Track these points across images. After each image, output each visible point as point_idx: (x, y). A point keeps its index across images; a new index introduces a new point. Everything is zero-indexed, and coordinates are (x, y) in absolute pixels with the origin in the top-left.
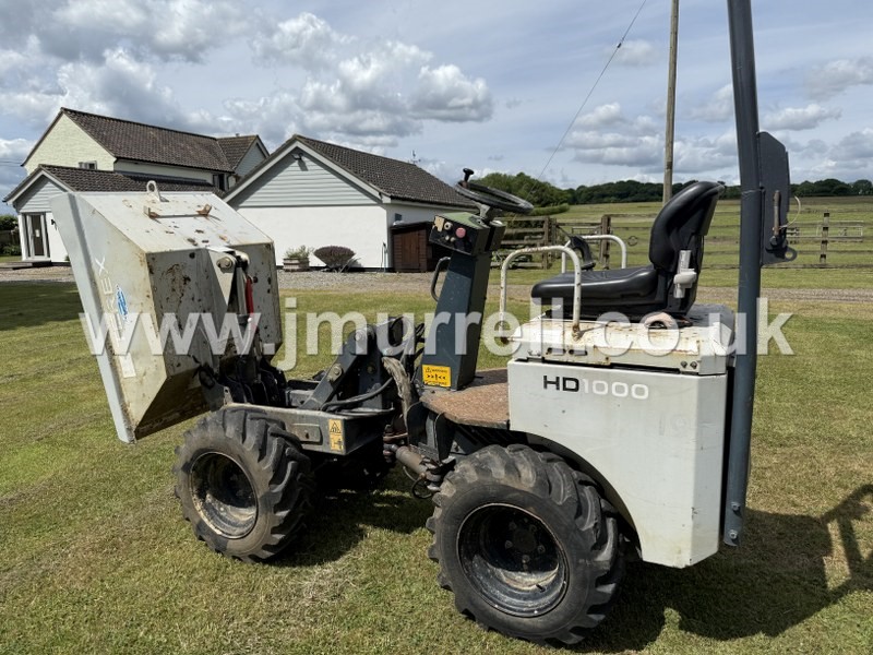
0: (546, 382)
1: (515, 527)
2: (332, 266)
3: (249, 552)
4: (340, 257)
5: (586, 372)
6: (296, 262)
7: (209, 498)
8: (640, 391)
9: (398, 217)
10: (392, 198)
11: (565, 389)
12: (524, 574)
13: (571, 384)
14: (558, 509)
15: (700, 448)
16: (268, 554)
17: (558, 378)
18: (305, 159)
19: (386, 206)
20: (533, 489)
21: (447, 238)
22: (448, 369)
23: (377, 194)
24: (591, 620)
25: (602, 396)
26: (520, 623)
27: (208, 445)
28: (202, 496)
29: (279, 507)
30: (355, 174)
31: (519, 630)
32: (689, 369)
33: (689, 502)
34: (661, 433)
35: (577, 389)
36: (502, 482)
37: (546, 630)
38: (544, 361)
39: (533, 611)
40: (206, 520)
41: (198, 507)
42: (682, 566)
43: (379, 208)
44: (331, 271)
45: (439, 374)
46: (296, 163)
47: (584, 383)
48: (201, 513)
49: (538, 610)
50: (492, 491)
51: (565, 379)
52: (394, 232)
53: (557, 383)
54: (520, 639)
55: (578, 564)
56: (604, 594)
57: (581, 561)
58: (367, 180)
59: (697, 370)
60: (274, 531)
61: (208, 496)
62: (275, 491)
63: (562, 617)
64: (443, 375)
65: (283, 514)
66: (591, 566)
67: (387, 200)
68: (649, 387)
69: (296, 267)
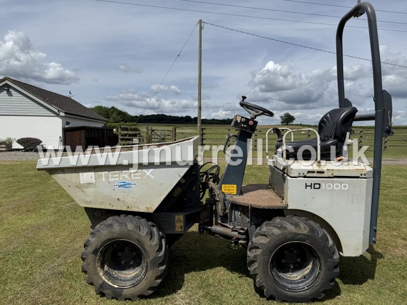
0: (306, 186)
1: (287, 252)
2: (28, 148)
3: (138, 294)
4: (33, 143)
5: (324, 180)
6: (4, 146)
7: (106, 268)
8: (345, 186)
9: (68, 123)
10: (65, 113)
11: (314, 188)
12: (290, 273)
13: (317, 186)
14: (319, 239)
15: (366, 207)
16: (151, 292)
17: (311, 184)
18: (11, 90)
19: (62, 117)
20: (308, 232)
21: (243, 125)
22: (235, 186)
23: (57, 111)
24: (331, 285)
25: (330, 190)
26: (299, 295)
27: (115, 236)
28: (102, 267)
29: (161, 264)
30: (44, 100)
31: (299, 298)
32: (363, 176)
33: (362, 229)
34: (352, 203)
35: (319, 188)
36: (294, 232)
37: (311, 295)
38: (305, 177)
39: (304, 288)
40: (106, 281)
41: (101, 274)
42: (358, 255)
43: (57, 118)
44: (27, 151)
45: (230, 188)
46: (5, 92)
47: (323, 185)
48: (103, 278)
49: (307, 287)
50: (289, 236)
51: (315, 184)
52: (65, 131)
53: (311, 186)
54: (298, 302)
55: (327, 261)
56: (336, 272)
57: (329, 260)
58: (51, 104)
59: (366, 176)
60: (157, 278)
61: (106, 266)
62: (159, 255)
63: (319, 287)
64: (232, 188)
65: (164, 267)
66: (332, 261)
67: (62, 114)
68: (349, 184)
69: (4, 149)
